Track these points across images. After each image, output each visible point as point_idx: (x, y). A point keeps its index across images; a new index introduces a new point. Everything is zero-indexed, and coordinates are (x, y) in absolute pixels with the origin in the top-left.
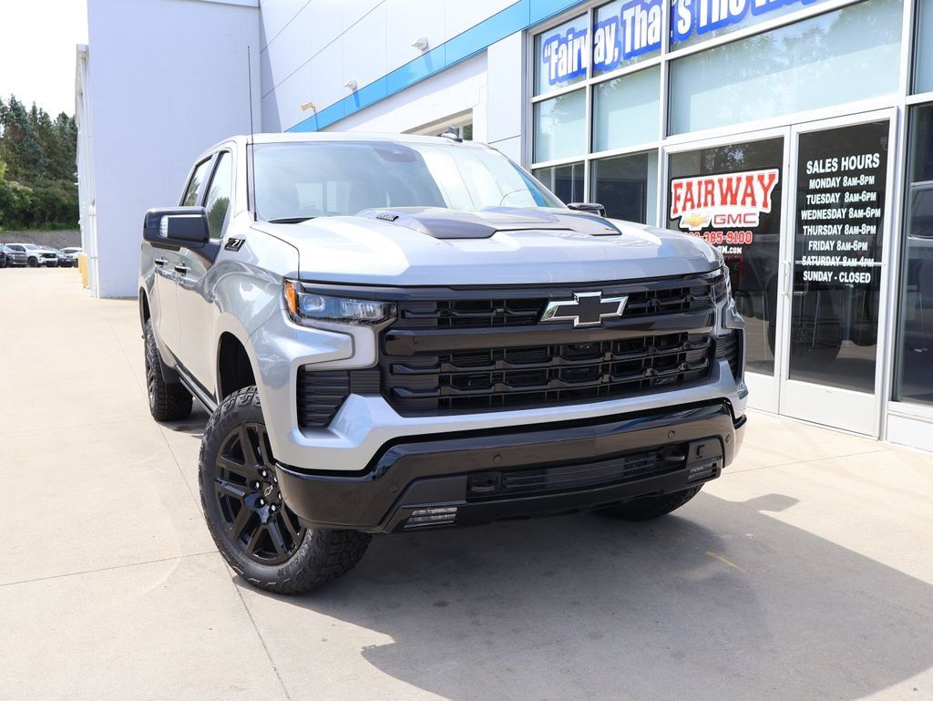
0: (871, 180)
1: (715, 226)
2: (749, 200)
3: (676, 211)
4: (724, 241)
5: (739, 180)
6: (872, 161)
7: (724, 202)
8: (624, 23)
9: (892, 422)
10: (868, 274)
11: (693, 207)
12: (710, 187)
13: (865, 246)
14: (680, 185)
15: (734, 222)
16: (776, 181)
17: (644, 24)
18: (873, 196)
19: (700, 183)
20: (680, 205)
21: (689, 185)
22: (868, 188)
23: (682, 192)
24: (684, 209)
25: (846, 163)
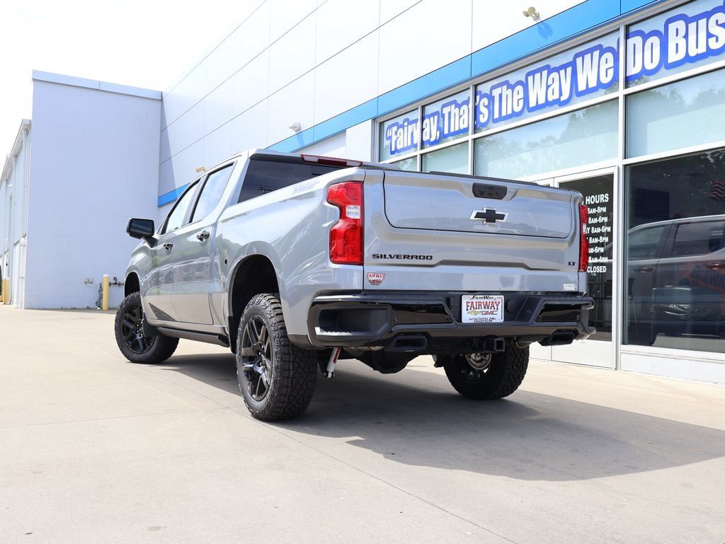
0: (604, 209)
6: (605, 198)
8: (443, 116)
9: (623, 358)
10: (604, 267)
13: (602, 250)
17: (457, 117)
18: (606, 219)
22: (603, 215)
25: (589, 200)
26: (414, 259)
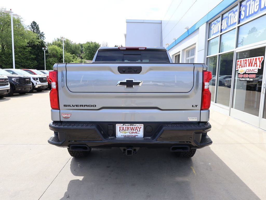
1: (246, 73)
2: (255, 65)
3: (237, 68)
4: (249, 77)
5: (253, 59)
7: (249, 66)
11: (241, 67)
12: (246, 62)
14: (238, 61)
15: (251, 71)
16: (263, 60)
17: (233, 17)
19: (243, 60)
20: (238, 67)
21: (241, 61)
23: (239, 63)
24: (239, 68)
26: (86, 107)
